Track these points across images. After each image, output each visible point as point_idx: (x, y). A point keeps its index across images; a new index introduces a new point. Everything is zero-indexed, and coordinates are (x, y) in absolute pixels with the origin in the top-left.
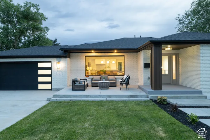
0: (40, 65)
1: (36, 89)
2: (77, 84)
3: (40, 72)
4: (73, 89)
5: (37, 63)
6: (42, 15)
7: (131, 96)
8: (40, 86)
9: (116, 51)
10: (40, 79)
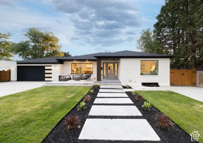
0: (46, 68)
1: (44, 80)
2: (61, 78)
3: (46, 72)
4: (59, 80)
5: (44, 66)
6: (56, 38)
7: (85, 84)
8: (46, 79)
9: (87, 61)
10: (46, 75)
